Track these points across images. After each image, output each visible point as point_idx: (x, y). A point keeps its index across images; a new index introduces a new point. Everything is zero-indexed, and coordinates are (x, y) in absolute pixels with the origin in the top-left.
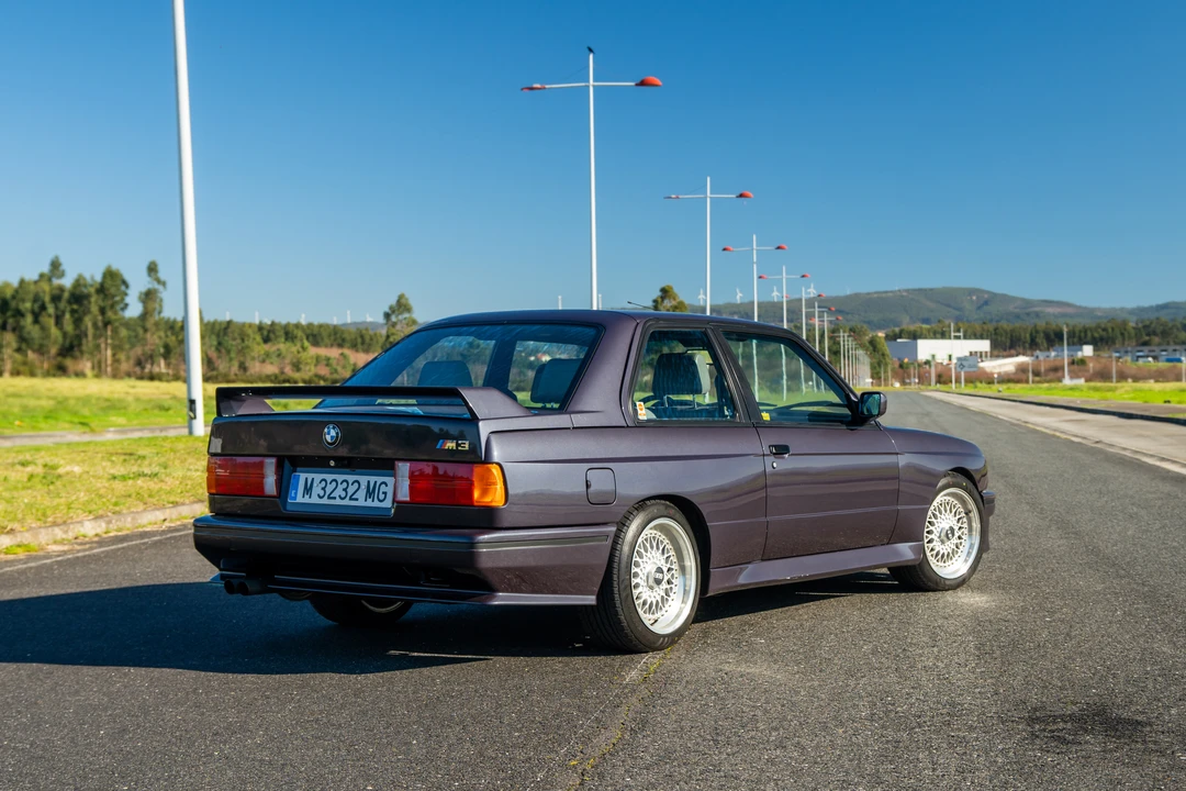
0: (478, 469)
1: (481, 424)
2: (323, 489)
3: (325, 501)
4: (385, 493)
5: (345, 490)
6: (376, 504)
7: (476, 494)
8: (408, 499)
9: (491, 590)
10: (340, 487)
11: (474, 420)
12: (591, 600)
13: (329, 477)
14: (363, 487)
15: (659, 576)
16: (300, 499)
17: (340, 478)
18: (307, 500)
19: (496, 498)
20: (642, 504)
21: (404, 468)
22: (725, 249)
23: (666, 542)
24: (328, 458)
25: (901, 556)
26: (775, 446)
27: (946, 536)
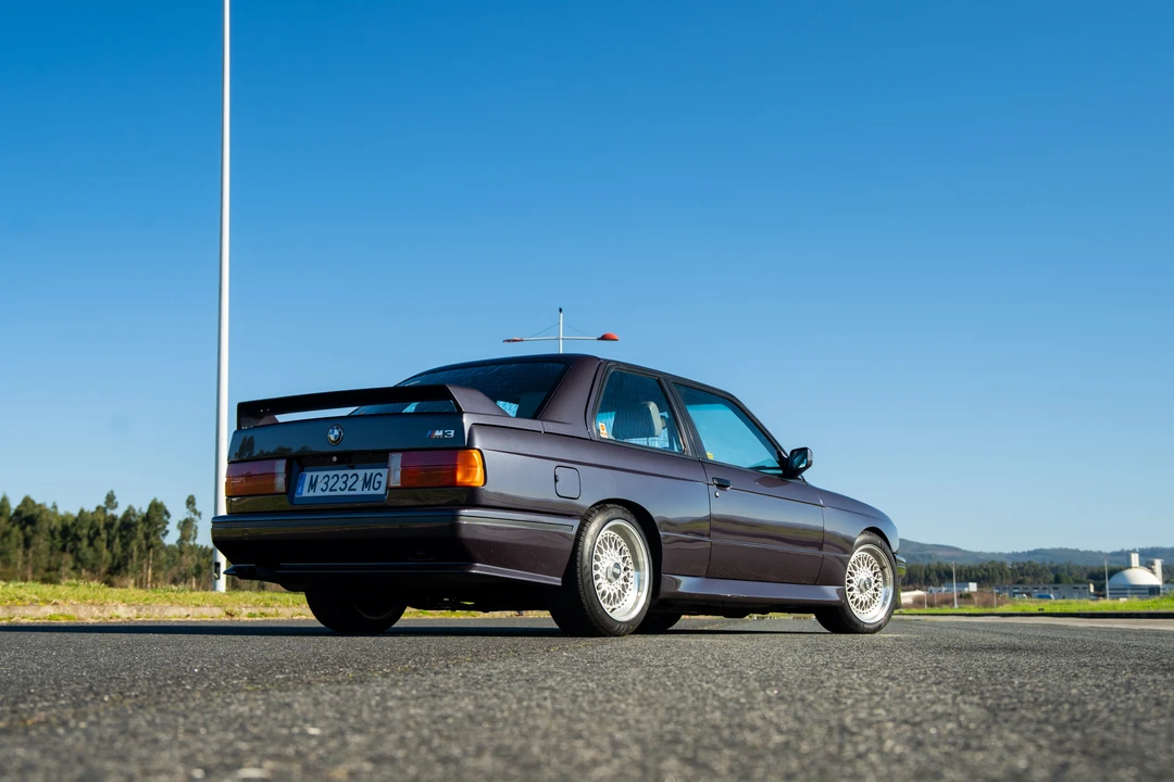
0: (461, 455)
1: (465, 415)
2: (326, 483)
3: (327, 493)
4: (379, 482)
5: (345, 483)
6: (372, 492)
7: (459, 477)
8: (399, 485)
9: (472, 560)
10: (341, 480)
11: (460, 413)
12: (557, 581)
13: (331, 473)
14: (361, 478)
15: (617, 571)
16: (305, 493)
17: (341, 473)
18: (311, 494)
19: (477, 479)
20: (603, 505)
21: (396, 460)
23: (623, 544)
24: (331, 455)
25: (827, 596)
26: (718, 479)
27: (864, 587)
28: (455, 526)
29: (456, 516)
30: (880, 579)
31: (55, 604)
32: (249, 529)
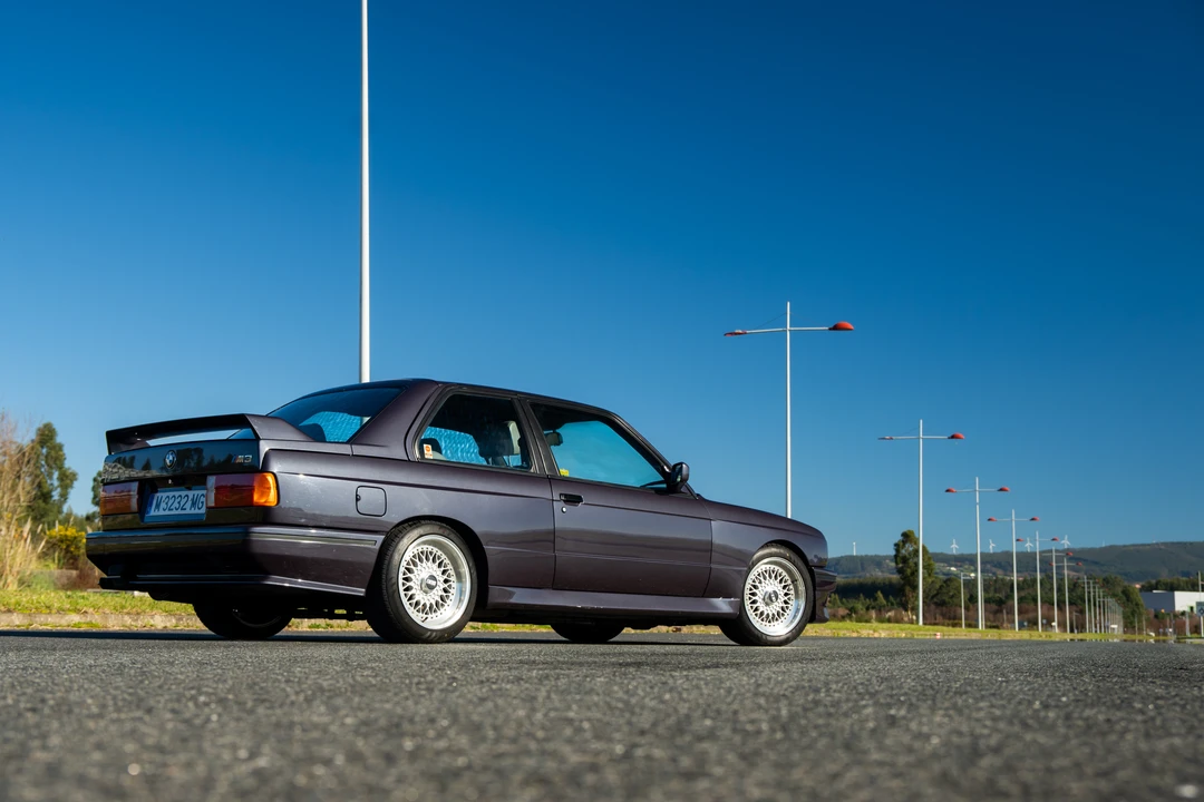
0: (257, 477)
1: (262, 442)
2: (167, 503)
3: (167, 512)
4: (202, 503)
5: (179, 503)
6: (197, 511)
7: (256, 497)
8: (213, 505)
9: (267, 573)
10: (177, 501)
11: (257, 439)
12: (361, 592)
13: (171, 494)
14: (190, 499)
15: (433, 583)
16: (153, 513)
17: (177, 494)
18: (157, 513)
19: (271, 499)
20: (414, 521)
21: (212, 481)
22: (948, 491)
23: (443, 557)
24: (167, 478)
25: (716, 608)
26: (566, 495)
27: (769, 599)
28: (246, 542)
29: (248, 533)
30: (792, 592)
31: (86, 612)
32: (115, 543)
